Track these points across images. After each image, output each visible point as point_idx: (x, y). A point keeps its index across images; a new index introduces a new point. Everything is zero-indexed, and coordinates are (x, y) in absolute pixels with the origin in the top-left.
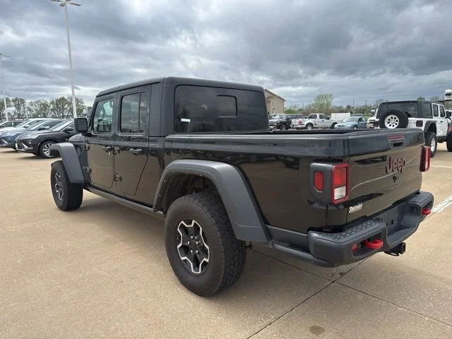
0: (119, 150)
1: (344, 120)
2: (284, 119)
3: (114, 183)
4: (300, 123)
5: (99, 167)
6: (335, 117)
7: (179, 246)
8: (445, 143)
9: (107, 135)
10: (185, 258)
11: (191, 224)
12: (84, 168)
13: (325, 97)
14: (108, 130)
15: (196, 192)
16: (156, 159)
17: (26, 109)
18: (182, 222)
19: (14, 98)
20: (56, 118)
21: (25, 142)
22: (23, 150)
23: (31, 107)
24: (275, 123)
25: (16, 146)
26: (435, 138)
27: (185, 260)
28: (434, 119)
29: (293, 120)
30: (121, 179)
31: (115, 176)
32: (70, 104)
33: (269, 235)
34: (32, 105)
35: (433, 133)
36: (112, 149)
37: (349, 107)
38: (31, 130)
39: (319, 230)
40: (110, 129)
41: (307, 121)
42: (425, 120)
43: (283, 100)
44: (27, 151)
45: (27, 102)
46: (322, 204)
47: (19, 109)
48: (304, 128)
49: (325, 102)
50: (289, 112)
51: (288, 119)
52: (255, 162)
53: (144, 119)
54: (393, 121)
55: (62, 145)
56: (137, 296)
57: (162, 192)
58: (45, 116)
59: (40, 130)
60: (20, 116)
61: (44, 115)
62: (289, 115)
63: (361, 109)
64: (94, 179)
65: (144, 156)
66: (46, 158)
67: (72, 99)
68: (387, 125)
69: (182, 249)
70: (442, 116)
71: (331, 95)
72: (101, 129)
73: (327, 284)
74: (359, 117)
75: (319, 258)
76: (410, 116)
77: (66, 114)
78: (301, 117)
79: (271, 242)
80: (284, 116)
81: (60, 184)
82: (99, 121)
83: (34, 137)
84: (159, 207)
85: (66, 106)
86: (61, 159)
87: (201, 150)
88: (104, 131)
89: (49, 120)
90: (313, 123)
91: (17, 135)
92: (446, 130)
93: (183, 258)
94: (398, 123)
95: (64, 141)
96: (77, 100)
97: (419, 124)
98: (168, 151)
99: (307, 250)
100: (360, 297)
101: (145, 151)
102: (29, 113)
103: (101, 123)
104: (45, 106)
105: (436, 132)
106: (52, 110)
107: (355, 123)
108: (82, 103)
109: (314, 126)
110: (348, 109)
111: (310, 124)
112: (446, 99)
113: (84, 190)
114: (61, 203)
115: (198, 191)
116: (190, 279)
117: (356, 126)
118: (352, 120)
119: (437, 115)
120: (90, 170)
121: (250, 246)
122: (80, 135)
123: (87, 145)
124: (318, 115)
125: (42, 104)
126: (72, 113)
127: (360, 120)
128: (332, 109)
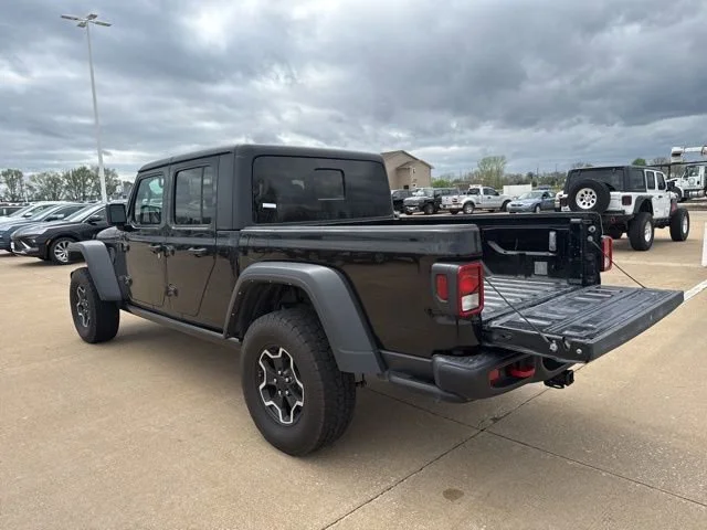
0: (173, 252)
1: (521, 197)
2: (430, 197)
3: (167, 298)
4: (455, 201)
5: (144, 277)
6: (509, 192)
7: (261, 387)
8: (667, 229)
9: (156, 227)
10: (271, 403)
11: (277, 352)
12: (121, 278)
13: (495, 160)
14: (156, 221)
15: (287, 308)
16: (227, 261)
17: (24, 188)
18: (266, 352)
19: (5, 170)
20: (73, 200)
21: (26, 239)
22: (23, 252)
23: (33, 184)
24: (414, 202)
25: (13, 247)
26: (651, 220)
27: (271, 406)
28: (649, 193)
29: (444, 198)
30: (176, 292)
31: (167, 288)
32: (95, 177)
33: (384, 364)
34: (34, 180)
35: (648, 214)
36: (163, 249)
37: (531, 175)
38: (34, 221)
39: (447, 353)
40: (160, 219)
41: (466, 198)
42: (634, 195)
43: (430, 167)
44: (29, 254)
45: (27, 175)
46: (449, 317)
47: (12, 187)
48: (461, 210)
49: (495, 168)
50: (440, 184)
51: (435, 196)
52: (382, 263)
53: (209, 201)
54: (587, 197)
55: (86, 243)
56: (202, 459)
57: (236, 309)
58: (55, 198)
59: (49, 220)
60: (14, 198)
61: (54, 195)
62: (439, 190)
63: (549, 178)
64: (137, 294)
65: (210, 258)
66: (60, 263)
67: (97, 170)
68: (580, 204)
69: (267, 391)
70: (661, 188)
71: (503, 158)
72: (146, 218)
73: (473, 434)
74: (543, 191)
75: (446, 391)
76: (614, 190)
77: (89, 194)
78: (456, 193)
79: (387, 373)
80: (431, 191)
81: (85, 303)
82: (143, 207)
83: (41, 232)
84: (232, 332)
85: (89, 181)
86: (86, 266)
87: (300, 249)
88: (151, 223)
89: (63, 204)
90: (474, 201)
91: (14, 229)
92: (668, 209)
93: (267, 404)
94: (595, 200)
95: (90, 238)
96: (107, 172)
97: (626, 201)
98: (245, 250)
99: (431, 381)
100: (517, 448)
101: (211, 251)
102: (29, 192)
103: (146, 211)
104: (55, 182)
105: (651, 212)
106: (67, 187)
107: (538, 200)
108: (114, 175)
109: (477, 206)
110: (531, 179)
111: (471, 203)
112: (672, 161)
113: (121, 311)
114: (86, 332)
115: (288, 306)
116: (277, 432)
117: (538, 205)
118: (534, 196)
119: (652, 187)
120: (131, 281)
121: (363, 382)
122: (115, 228)
123: (126, 244)
124: (481, 188)
125: (49, 179)
126: (99, 192)
127: (545, 195)
128: (506, 179)
